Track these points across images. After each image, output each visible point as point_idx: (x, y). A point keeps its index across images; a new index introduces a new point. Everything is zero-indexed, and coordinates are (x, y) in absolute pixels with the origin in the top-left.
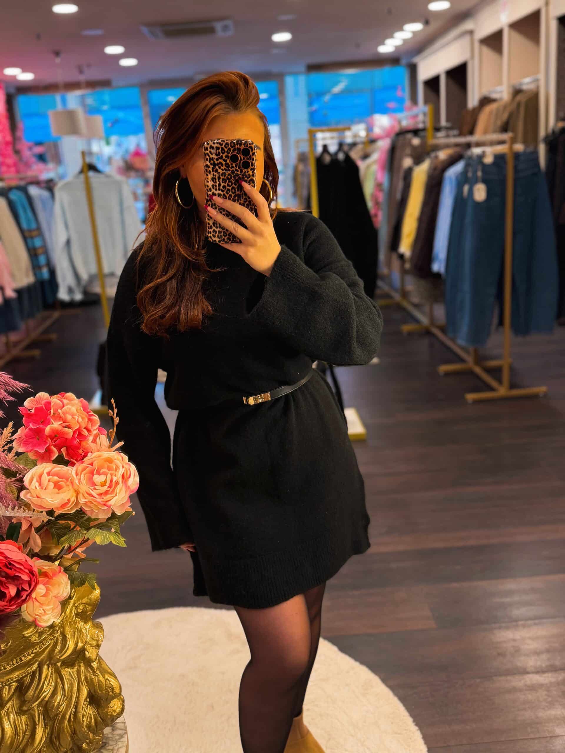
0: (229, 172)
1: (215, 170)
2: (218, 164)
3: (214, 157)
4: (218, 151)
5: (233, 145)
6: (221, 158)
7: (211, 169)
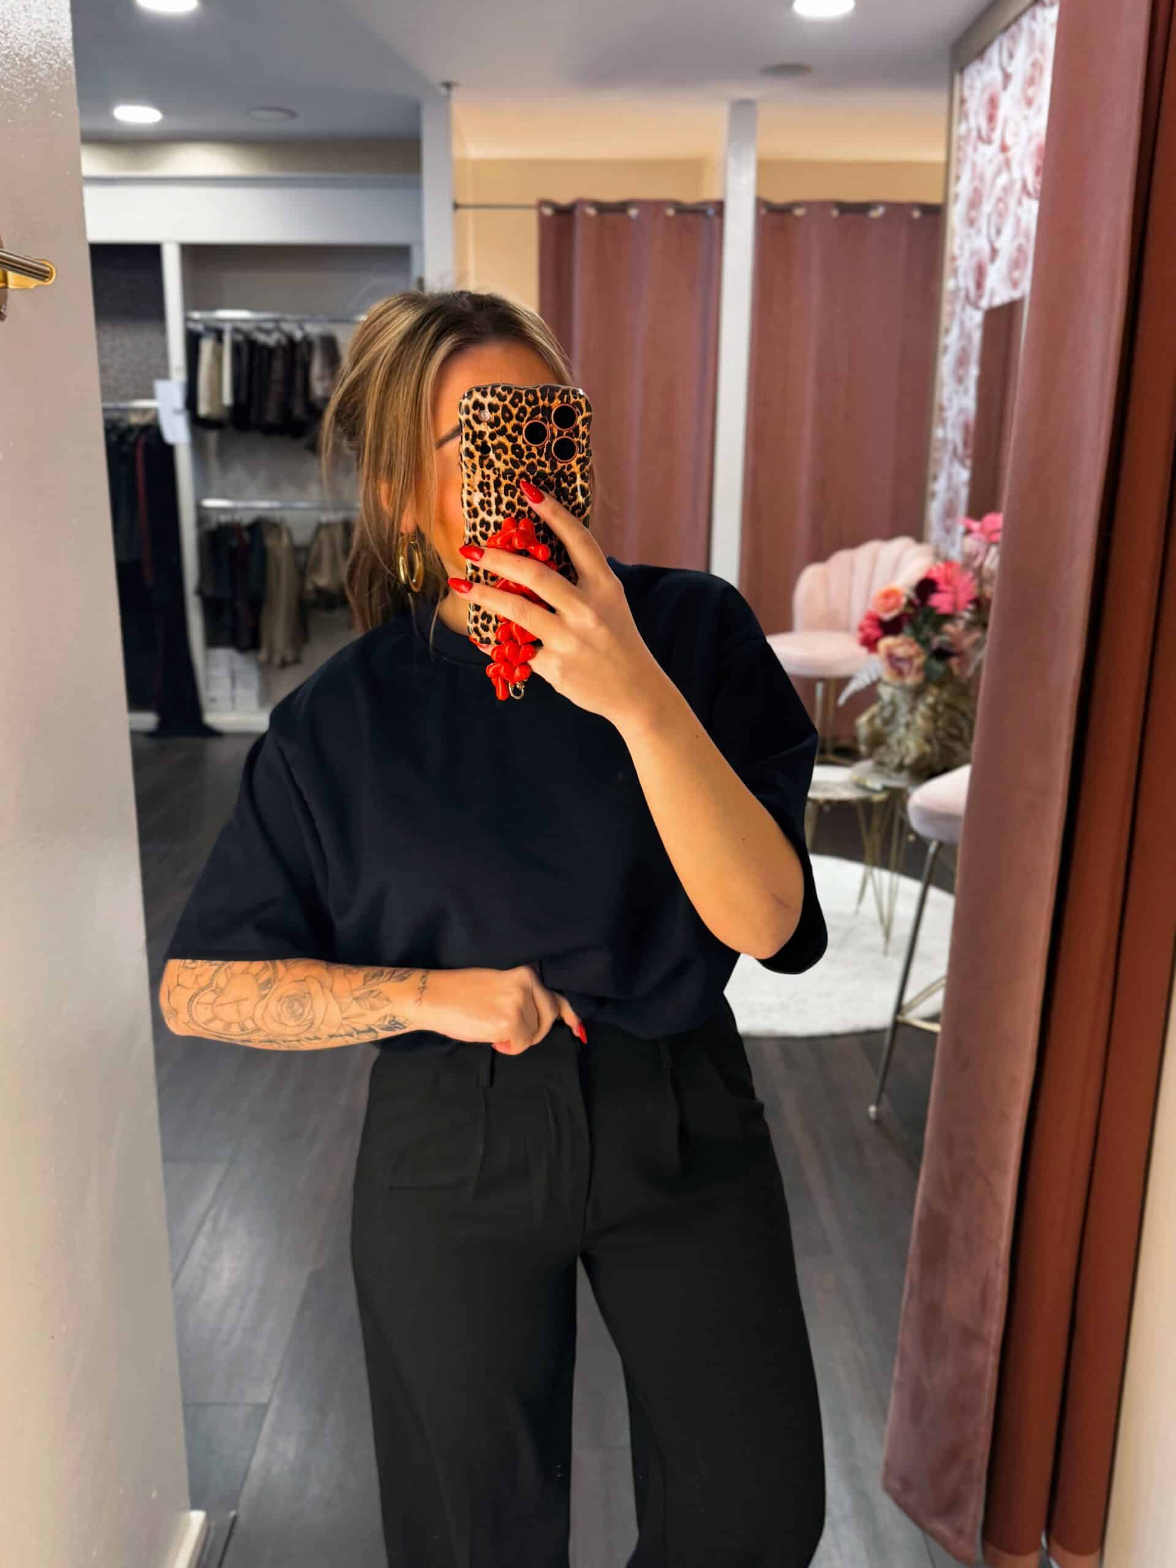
0: (523, 468)
1: (486, 462)
2: (495, 447)
3: (484, 430)
4: (493, 413)
5: (531, 398)
6: (503, 431)
7: (476, 461)
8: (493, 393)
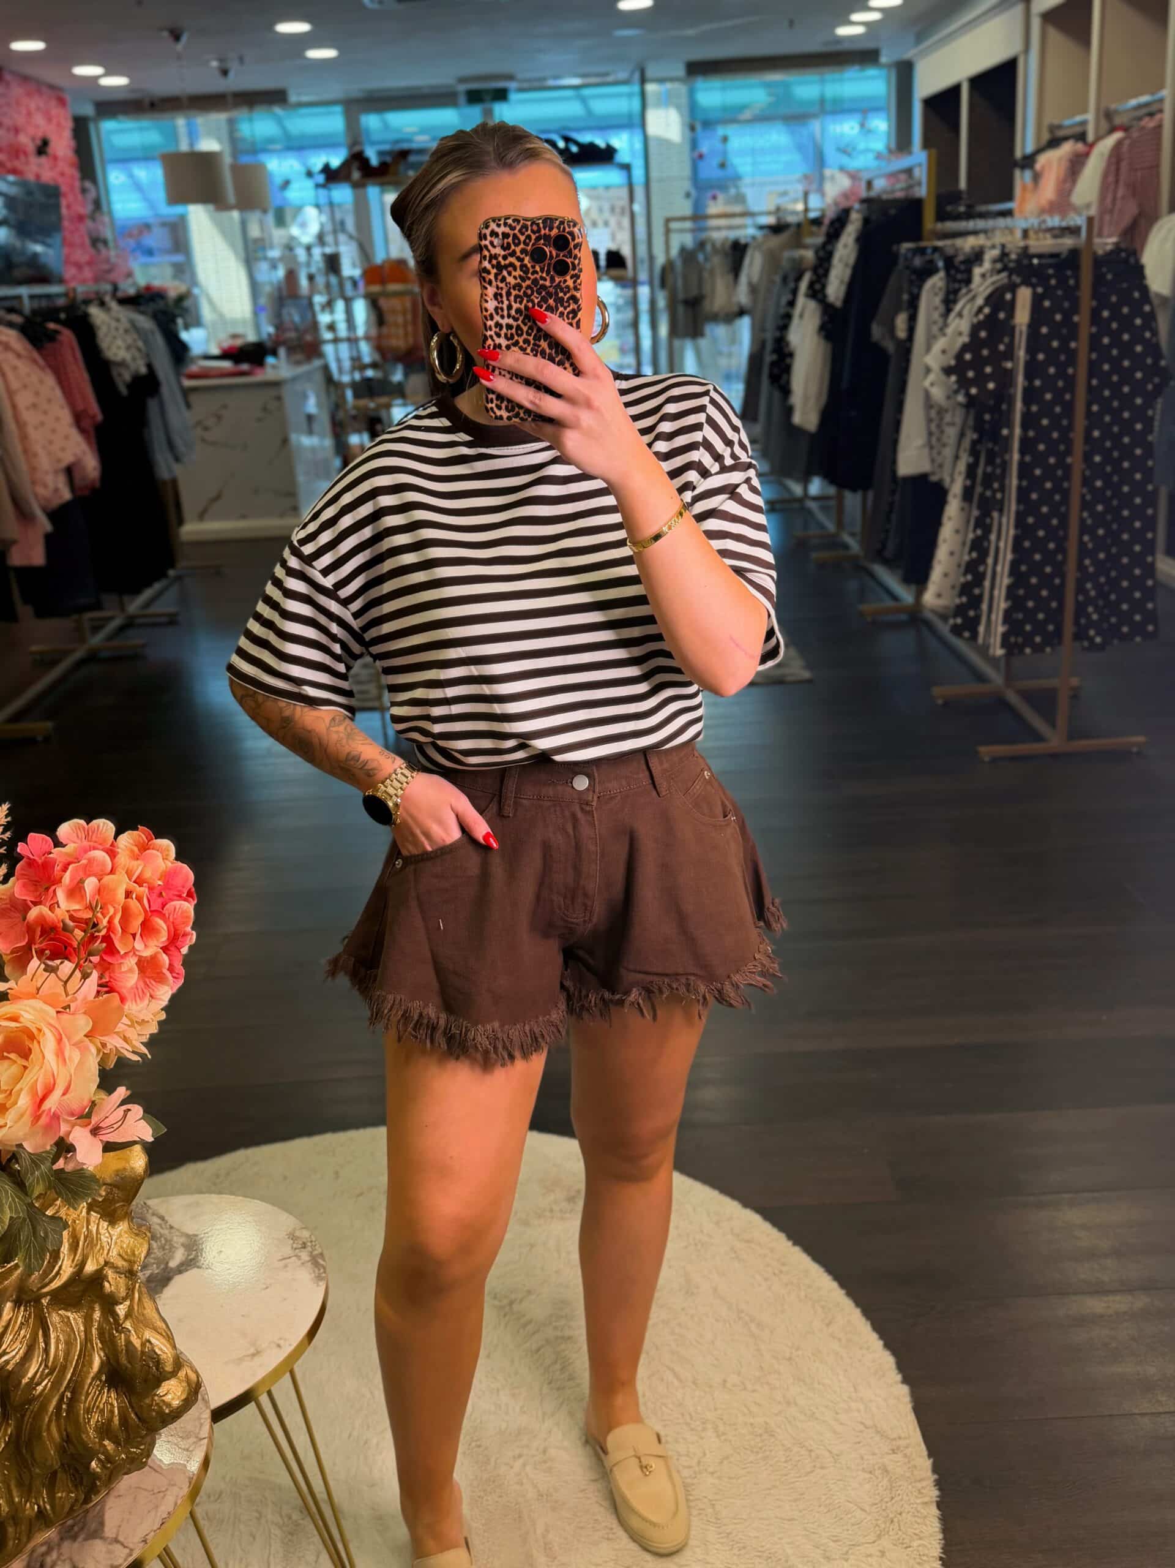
0: (528, 282)
1: (500, 277)
2: (506, 267)
3: (499, 253)
4: (506, 241)
5: (535, 228)
6: (513, 254)
7: (492, 277)
8: (505, 224)
